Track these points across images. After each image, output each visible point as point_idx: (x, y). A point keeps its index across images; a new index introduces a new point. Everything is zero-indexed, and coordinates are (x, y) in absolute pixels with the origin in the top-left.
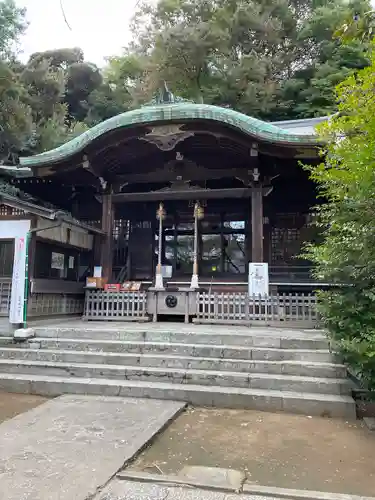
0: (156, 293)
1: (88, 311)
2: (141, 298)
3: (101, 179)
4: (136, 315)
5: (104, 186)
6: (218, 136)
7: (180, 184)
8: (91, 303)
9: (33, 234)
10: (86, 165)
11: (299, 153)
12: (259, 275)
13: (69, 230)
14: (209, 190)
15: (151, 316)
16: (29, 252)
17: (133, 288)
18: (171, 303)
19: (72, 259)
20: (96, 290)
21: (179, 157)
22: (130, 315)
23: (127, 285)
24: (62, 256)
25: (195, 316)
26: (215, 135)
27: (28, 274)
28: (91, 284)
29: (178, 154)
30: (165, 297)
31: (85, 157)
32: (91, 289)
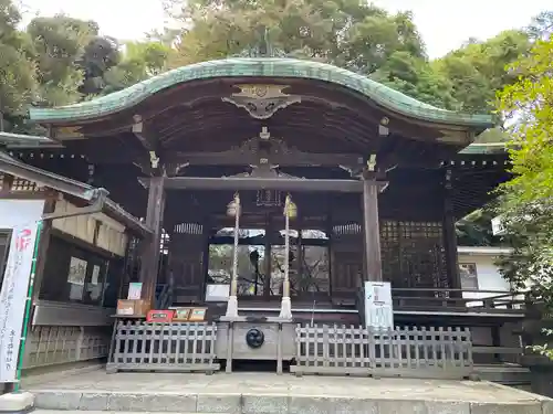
0: (231, 325)
1: (118, 355)
2: (209, 333)
3: (153, 154)
4: (198, 361)
5: (155, 164)
6: (334, 105)
7: (263, 169)
8: (123, 342)
9: (48, 222)
10: (138, 128)
11: (443, 135)
12: (378, 299)
13: (99, 223)
14: (304, 179)
15: (223, 362)
16: (38, 253)
17: (193, 317)
18: (255, 341)
19: (96, 269)
20: (133, 320)
21: (265, 134)
22: (190, 361)
23: (182, 313)
24: (84, 264)
25: (293, 362)
26: (331, 103)
27: (32, 291)
28: (125, 310)
29: (265, 129)
30: (245, 332)
31: (137, 118)
32: (126, 320)
